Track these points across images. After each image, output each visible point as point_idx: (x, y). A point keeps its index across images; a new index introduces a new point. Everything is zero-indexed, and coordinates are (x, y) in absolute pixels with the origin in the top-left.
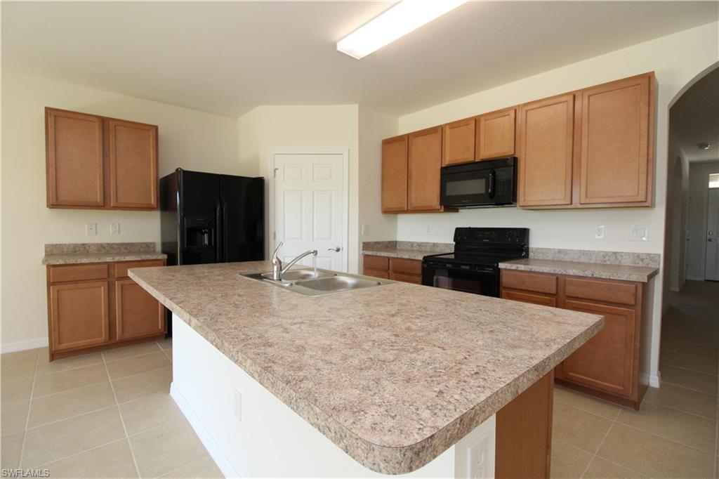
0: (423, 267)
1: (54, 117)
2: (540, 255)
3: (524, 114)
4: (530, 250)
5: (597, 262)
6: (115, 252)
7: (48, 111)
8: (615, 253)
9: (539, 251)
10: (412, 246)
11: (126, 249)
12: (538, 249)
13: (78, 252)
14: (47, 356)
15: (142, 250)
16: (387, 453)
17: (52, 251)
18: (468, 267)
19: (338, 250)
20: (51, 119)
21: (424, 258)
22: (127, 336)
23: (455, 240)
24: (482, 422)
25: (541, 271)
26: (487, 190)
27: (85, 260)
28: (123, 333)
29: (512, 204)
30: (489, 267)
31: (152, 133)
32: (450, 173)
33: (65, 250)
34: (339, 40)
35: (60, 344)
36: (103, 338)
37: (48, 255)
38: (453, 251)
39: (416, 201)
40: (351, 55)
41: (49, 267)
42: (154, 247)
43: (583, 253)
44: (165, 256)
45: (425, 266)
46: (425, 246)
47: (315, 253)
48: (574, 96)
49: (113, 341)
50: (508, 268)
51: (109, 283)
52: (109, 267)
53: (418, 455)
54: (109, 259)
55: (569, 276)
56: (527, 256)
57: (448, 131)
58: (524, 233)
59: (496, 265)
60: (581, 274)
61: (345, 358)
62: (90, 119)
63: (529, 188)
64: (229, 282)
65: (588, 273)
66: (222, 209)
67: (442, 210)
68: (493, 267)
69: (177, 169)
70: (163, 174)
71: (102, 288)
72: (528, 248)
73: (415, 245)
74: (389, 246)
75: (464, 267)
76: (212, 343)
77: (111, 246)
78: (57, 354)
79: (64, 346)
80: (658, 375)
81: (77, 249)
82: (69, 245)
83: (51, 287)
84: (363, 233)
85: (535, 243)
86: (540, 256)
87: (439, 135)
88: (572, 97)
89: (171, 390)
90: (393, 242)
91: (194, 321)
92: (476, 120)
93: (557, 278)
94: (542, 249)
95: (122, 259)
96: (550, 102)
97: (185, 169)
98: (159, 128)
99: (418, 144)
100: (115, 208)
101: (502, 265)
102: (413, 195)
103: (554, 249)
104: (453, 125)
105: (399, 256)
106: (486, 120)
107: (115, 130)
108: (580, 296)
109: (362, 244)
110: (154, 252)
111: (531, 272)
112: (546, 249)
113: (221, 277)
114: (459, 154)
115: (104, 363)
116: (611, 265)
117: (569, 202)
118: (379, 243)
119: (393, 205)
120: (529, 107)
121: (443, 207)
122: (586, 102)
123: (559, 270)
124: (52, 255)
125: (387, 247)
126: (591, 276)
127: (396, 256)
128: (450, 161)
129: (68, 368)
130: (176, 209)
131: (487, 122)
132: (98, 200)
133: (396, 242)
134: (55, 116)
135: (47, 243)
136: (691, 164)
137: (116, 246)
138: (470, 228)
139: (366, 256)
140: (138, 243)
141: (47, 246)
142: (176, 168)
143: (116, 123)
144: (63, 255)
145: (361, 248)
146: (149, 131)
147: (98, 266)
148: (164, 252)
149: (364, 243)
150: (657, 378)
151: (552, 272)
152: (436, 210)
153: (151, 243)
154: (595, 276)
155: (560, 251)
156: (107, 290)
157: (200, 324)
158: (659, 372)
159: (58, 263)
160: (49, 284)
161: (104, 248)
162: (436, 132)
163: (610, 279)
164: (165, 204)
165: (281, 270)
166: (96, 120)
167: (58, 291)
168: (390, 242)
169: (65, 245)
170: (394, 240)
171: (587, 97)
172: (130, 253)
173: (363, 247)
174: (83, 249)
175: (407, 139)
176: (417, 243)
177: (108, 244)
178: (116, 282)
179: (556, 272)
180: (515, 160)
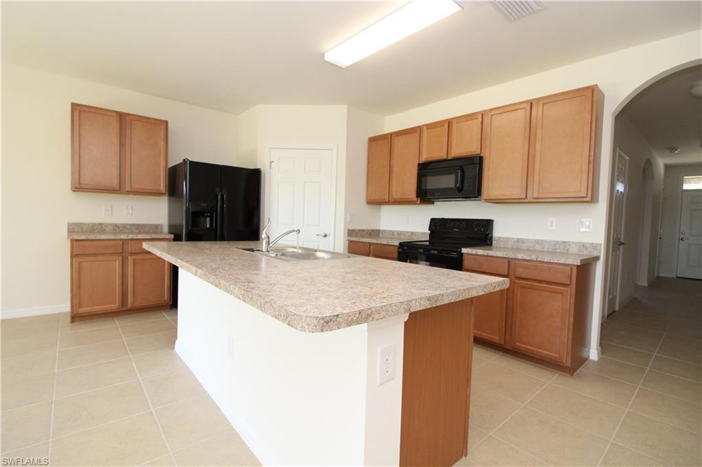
0: (398, 251)
1: (78, 111)
2: (502, 243)
3: (489, 119)
4: (493, 239)
5: (550, 250)
6: (128, 231)
7: (74, 106)
8: (564, 242)
9: (502, 240)
10: (393, 234)
11: (137, 229)
12: (501, 238)
13: (96, 231)
14: (69, 318)
15: (151, 231)
16: (309, 320)
17: (73, 228)
18: (436, 252)
19: (325, 236)
20: (76, 113)
21: (400, 244)
22: (137, 304)
23: (429, 230)
24: (377, 319)
25: (495, 255)
26: (456, 185)
27: (103, 237)
28: (134, 302)
29: (477, 197)
30: (454, 252)
31: (162, 127)
32: (426, 169)
33: (85, 229)
34: (327, 51)
35: (80, 308)
36: (117, 305)
37: (71, 232)
38: (428, 239)
39: (397, 193)
40: (337, 64)
41: (73, 241)
42: (161, 228)
43: (537, 242)
44: (172, 236)
45: (400, 250)
46: (405, 235)
47: (298, 231)
48: (531, 104)
49: (125, 309)
50: (469, 252)
51: (123, 257)
52: (123, 243)
53: (327, 323)
54: (123, 237)
55: (519, 260)
56: (491, 244)
57: (425, 132)
58: (488, 224)
59: (459, 250)
60: (528, 258)
61: (302, 289)
62: (109, 113)
63: (492, 183)
64: (226, 252)
65: (534, 257)
66: (222, 196)
67: (419, 202)
68: (457, 252)
69: (184, 160)
70: (171, 164)
71: (117, 262)
72: (492, 237)
73: (395, 233)
74: (372, 233)
75: (433, 252)
76: (212, 284)
77: (124, 226)
78: (77, 317)
79: (84, 310)
80: (597, 349)
81: (95, 227)
82: (88, 224)
83: (74, 259)
84: (348, 221)
85: (498, 232)
86: (502, 245)
87: (417, 135)
88: (529, 105)
89: (176, 346)
90: (376, 230)
91: (200, 271)
92: (449, 122)
93: (509, 262)
94: (503, 238)
95: (135, 237)
96: (511, 109)
97: (191, 160)
98: (169, 123)
99: (399, 142)
100: (129, 193)
101: (464, 250)
102: (394, 188)
103: (513, 239)
104: (430, 126)
105: (379, 242)
106: (457, 123)
107: (131, 124)
108: (527, 277)
109: (347, 231)
110: (161, 233)
111: (488, 256)
112: (507, 238)
113: (220, 250)
114: (434, 151)
115: (118, 327)
116: (560, 253)
117: (524, 197)
118: (363, 231)
119: (377, 197)
120: (493, 113)
121: (419, 199)
122: (540, 109)
123: (510, 255)
124: (74, 232)
125: (370, 234)
126: (535, 259)
127: (376, 242)
128: (426, 158)
129: (86, 329)
130: (182, 195)
131: (458, 124)
132: (115, 185)
133: (379, 230)
134: (80, 111)
135: (71, 221)
136: (667, 167)
137: (129, 227)
138: (443, 219)
139: (350, 242)
140: (148, 225)
141: (70, 225)
142: (184, 158)
143: (132, 118)
144: (83, 232)
145: (346, 235)
146: (161, 125)
147: (114, 243)
148: (170, 233)
149: (349, 230)
150: (596, 352)
151: (504, 256)
152: (413, 201)
153: (159, 225)
154: (539, 260)
155: (518, 240)
156: (121, 263)
157: (203, 272)
158: (599, 348)
159: (80, 238)
160: (73, 256)
161: (119, 227)
162: (415, 132)
163: (550, 263)
164: (173, 190)
165: (269, 244)
166: (114, 114)
167: (80, 262)
168: (373, 231)
169: (85, 224)
170: (378, 229)
171: (541, 105)
172: (140, 233)
173: (348, 234)
174: (100, 227)
175: (390, 138)
176: (397, 231)
177: (122, 224)
178: (129, 257)
179: (508, 256)
180: (481, 158)
